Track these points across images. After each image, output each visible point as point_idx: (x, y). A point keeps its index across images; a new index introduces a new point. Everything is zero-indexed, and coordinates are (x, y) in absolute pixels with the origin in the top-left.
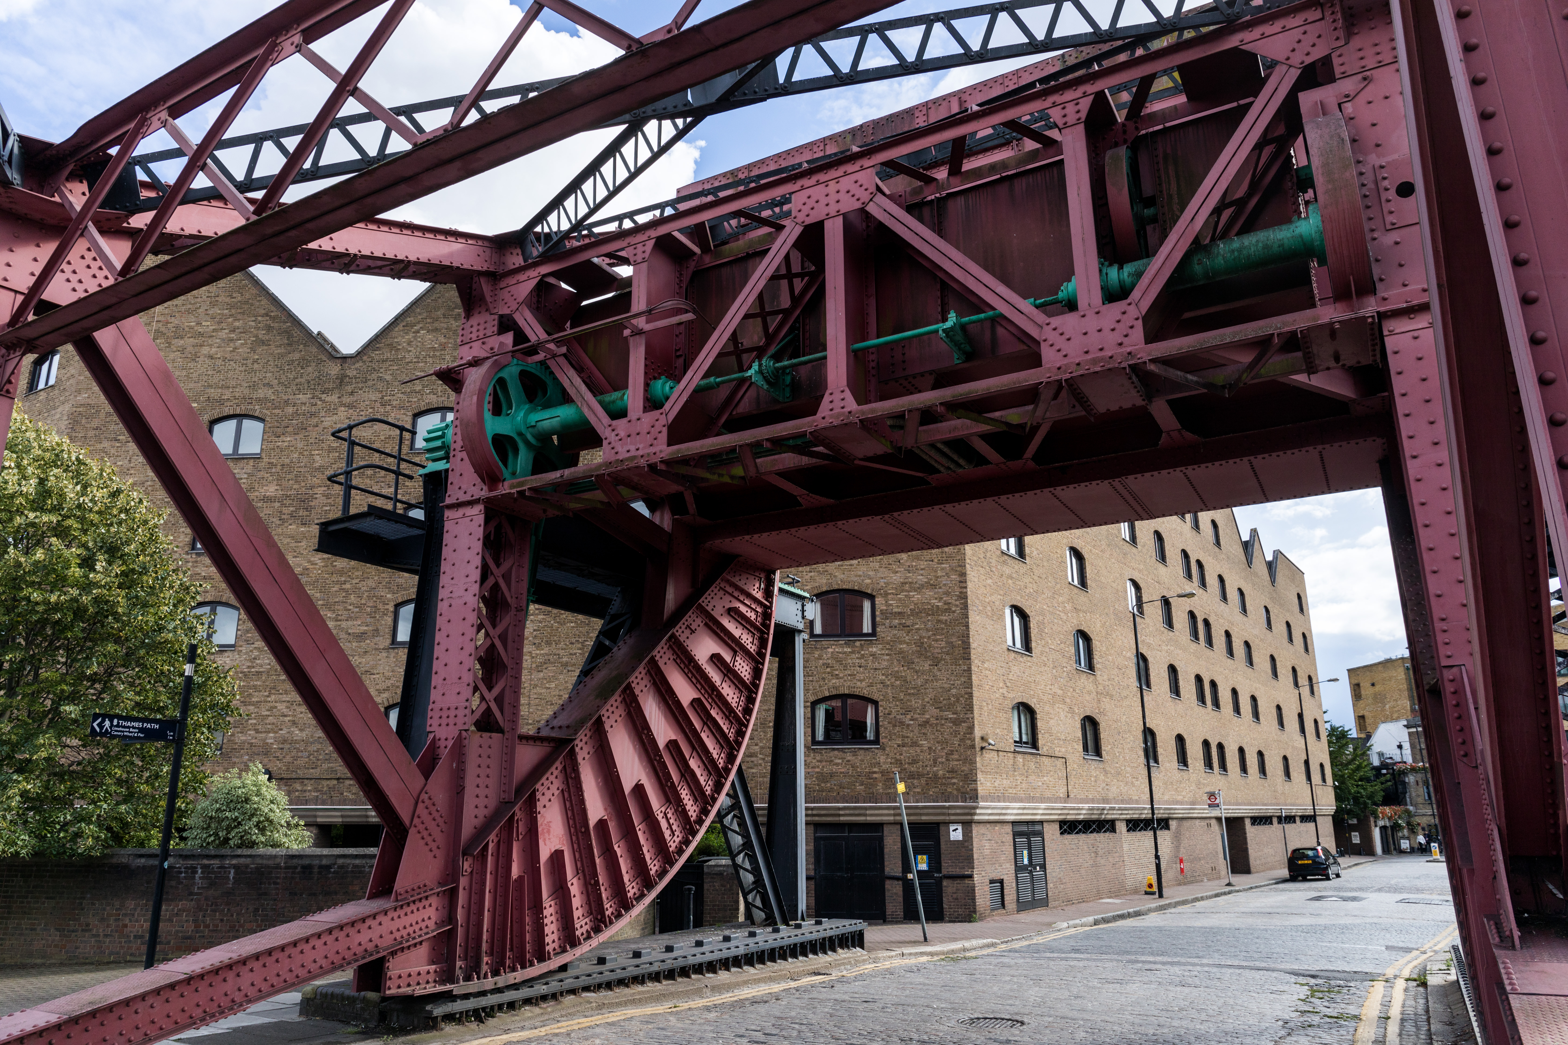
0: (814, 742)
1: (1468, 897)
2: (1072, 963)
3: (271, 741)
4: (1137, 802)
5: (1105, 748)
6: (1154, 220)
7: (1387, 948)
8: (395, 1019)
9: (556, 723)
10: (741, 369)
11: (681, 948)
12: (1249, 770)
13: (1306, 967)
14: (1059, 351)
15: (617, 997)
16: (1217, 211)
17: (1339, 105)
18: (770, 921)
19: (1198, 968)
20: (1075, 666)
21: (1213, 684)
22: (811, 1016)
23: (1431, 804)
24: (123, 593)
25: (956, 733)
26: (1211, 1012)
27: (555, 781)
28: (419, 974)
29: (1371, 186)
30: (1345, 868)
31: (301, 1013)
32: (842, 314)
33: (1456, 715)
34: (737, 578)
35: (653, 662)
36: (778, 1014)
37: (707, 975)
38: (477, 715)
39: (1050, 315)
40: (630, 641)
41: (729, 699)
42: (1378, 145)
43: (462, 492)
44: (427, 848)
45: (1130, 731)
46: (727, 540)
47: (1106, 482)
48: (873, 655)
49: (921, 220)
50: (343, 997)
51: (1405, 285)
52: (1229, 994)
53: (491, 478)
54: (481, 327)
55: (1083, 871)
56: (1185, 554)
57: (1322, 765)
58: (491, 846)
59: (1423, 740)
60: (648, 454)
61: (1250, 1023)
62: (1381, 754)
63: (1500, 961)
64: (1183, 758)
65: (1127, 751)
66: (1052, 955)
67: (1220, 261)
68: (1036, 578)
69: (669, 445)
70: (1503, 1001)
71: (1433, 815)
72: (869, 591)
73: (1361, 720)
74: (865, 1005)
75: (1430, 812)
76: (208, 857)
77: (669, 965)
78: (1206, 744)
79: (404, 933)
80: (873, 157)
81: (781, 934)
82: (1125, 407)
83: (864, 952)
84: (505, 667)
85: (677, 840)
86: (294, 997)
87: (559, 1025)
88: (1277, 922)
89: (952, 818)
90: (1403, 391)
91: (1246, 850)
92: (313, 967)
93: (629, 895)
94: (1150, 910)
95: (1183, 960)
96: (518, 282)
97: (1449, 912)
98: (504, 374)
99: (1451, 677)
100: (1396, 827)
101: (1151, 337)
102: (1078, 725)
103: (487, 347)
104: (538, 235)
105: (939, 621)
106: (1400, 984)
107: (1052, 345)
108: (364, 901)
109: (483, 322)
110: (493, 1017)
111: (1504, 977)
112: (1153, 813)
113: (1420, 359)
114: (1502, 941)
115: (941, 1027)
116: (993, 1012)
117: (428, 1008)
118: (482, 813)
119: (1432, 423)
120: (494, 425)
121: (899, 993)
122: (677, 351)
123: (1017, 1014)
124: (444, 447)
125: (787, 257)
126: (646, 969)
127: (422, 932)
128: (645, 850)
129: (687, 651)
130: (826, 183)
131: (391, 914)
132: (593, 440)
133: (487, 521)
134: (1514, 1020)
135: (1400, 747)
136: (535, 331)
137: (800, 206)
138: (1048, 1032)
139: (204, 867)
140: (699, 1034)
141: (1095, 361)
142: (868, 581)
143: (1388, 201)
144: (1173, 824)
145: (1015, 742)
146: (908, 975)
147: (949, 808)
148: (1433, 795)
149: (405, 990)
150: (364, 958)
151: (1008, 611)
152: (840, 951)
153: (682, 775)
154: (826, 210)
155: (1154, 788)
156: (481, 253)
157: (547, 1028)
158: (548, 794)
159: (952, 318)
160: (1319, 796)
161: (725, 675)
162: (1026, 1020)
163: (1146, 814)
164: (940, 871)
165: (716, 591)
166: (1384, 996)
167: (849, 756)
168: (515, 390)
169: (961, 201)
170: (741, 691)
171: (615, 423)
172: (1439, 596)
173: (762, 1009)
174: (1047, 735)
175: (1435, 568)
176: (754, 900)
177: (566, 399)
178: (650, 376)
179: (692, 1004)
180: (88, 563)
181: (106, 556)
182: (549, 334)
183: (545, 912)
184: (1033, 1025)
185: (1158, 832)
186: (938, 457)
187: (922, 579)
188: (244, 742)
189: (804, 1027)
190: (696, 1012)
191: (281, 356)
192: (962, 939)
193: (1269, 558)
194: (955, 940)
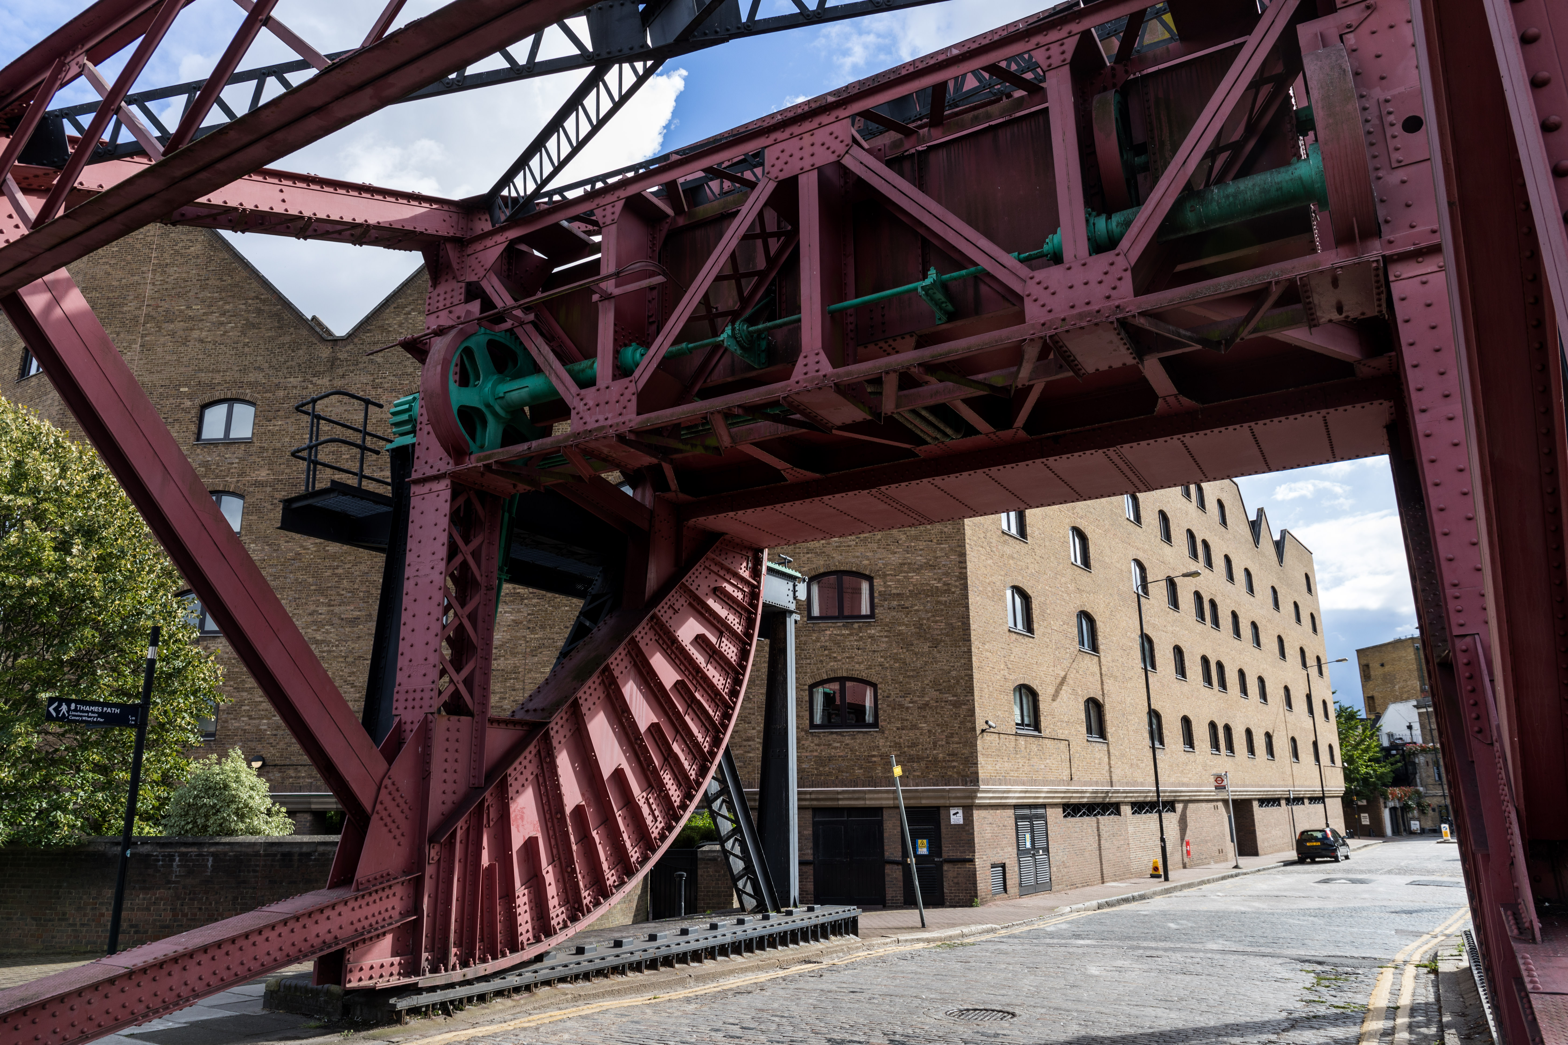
0: (812, 725)
1: (1483, 884)
2: (1071, 950)
3: (265, 727)
4: (1142, 784)
5: (1110, 729)
6: (1145, 168)
7: (1397, 931)
8: (358, 1012)
9: (531, 706)
10: (716, 334)
11: (666, 936)
12: (1257, 751)
13: (1313, 953)
14: (1043, 306)
15: (595, 988)
16: (1211, 154)
17: (1341, 37)
18: (761, 908)
19: (1201, 955)
20: (1078, 647)
21: (1220, 665)
22: (793, 1008)
23: (1442, 784)
24: (100, 577)
25: (957, 715)
26: (1212, 1002)
27: (528, 765)
28: (382, 966)
29: (1375, 121)
30: (1354, 850)
31: (265, 1006)
32: (817, 272)
33: (1469, 688)
34: (723, 557)
35: (634, 643)
36: (760, 1006)
37: (692, 964)
38: (445, 697)
39: (1033, 269)
40: (611, 621)
41: (715, 681)
42: (1382, 78)
43: (429, 466)
44: (391, 836)
45: (1134, 713)
46: (711, 517)
47: (1101, 451)
48: (871, 637)
49: (901, 174)
50: (306, 990)
51: (1412, 227)
52: (1232, 982)
53: (457, 452)
54: (448, 296)
55: (1087, 854)
56: (1191, 534)
57: (1330, 747)
58: (459, 833)
59: (1433, 720)
60: (617, 424)
61: (1252, 1014)
62: (1390, 735)
63: (1519, 956)
64: (1189, 740)
65: (1131, 733)
66: (1051, 941)
67: (1214, 206)
68: (1037, 558)
69: (638, 414)
70: (1521, 999)
71: (1444, 796)
72: (867, 573)
73: (1370, 701)
74: (852, 995)
75: (1440, 793)
76: (186, 844)
77: (652, 953)
78: (1213, 726)
79: (366, 923)
80: (849, 107)
81: (771, 922)
82: (1114, 366)
83: (858, 939)
84: (474, 648)
85: (660, 826)
86: (258, 989)
87: (531, 1018)
88: (1284, 905)
89: (953, 801)
90: (1411, 341)
91: (1253, 832)
92: (266, 960)
93: (608, 883)
94: (1155, 894)
95: (1186, 946)
96: (486, 248)
97: (1461, 895)
98: (471, 343)
99: (1464, 647)
100: (1406, 808)
101: (1140, 290)
102: (1082, 707)
103: (454, 316)
104: (504, 198)
105: (938, 602)
106: (1410, 971)
107: (1036, 300)
108: (324, 891)
109: (451, 290)
110: (461, 1010)
111: (1524, 974)
112: (1158, 796)
113: (1429, 305)
114: (1521, 933)
115: (928, 1020)
116: (984, 1003)
117: (392, 1001)
118: (450, 798)
119: (1442, 374)
120: (459, 397)
121: (889, 982)
122: (649, 317)
123: (1008, 1005)
124: (411, 420)
125: (760, 215)
126: (626, 958)
127: (385, 923)
128: (625, 836)
129: (670, 632)
130: (800, 136)
131: (351, 904)
132: (562, 411)
133: (454, 496)
134: (1535, 1019)
135: (1410, 727)
136: (502, 298)
137: (773, 161)
138: (1039, 1024)
139: (182, 855)
140: (673, 1028)
141: (1081, 316)
142: (866, 562)
143: (1394, 137)
144: (1179, 807)
145: (1017, 724)
146: (901, 962)
147: (950, 791)
148: (1444, 775)
149: (366, 983)
150: (322, 950)
151: (1009, 593)
152: (832, 938)
153: (665, 759)
154: (800, 164)
155: (1159, 770)
156: (447, 218)
157: (517, 1021)
158: (521, 779)
159: (932, 274)
160: (1328, 778)
161: (710, 657)
162: (1017, 1012)
163: (1152, 797)
164: (940, 856)
165: (700, 570)
166: (1393, 984)
167: (847, 740)
168: (482, 360)
169: (942, 154)
170: (727, 673)
171: (583, 392)
172: (1450, 560)
173: (744, 1000)
174: (1049, 718)
175: (1446, 530)
176: (744, 886)
177: (536, 369)
178: (620, 343)
179: (673, 995)
180: (63, 547)
181: (83, 539)
182: (516, 300)
183: (518, 901)
184: (1025, 1017)
185: (1163, 815)
186: (924, 426)
187: (921, 560)
188: (237, 729)
189: (784, 1020)
190: (675, 1004)
191: (272, 339)
192: (961, 924)
193: (1277, 537)
194: (953, 925)
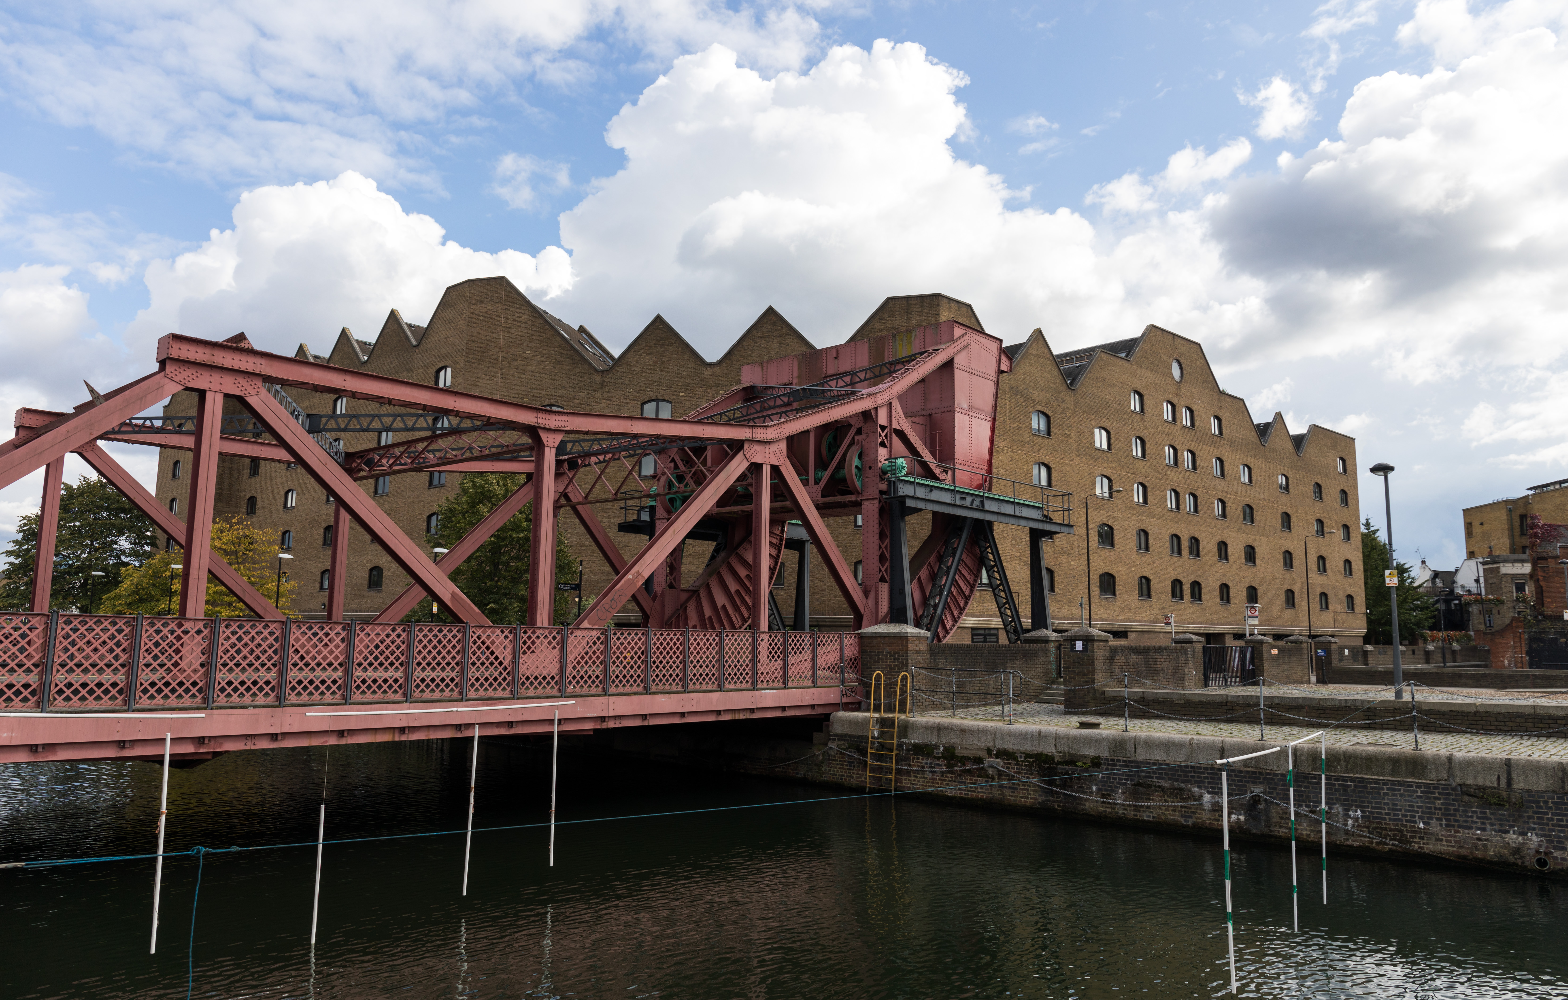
5: (1058, 586)
9: (693, 586)
12: (1233, 600)
21: (1194, 540)
27: (694, 604)
35: (732, 560)
38: (668, 583)
43: (660, 515)
57: (1350, 597)
64: (1148, 592)
78: (1178, 582)
84: (676, 568)
101: (823, 496)
118: (670, 612)
